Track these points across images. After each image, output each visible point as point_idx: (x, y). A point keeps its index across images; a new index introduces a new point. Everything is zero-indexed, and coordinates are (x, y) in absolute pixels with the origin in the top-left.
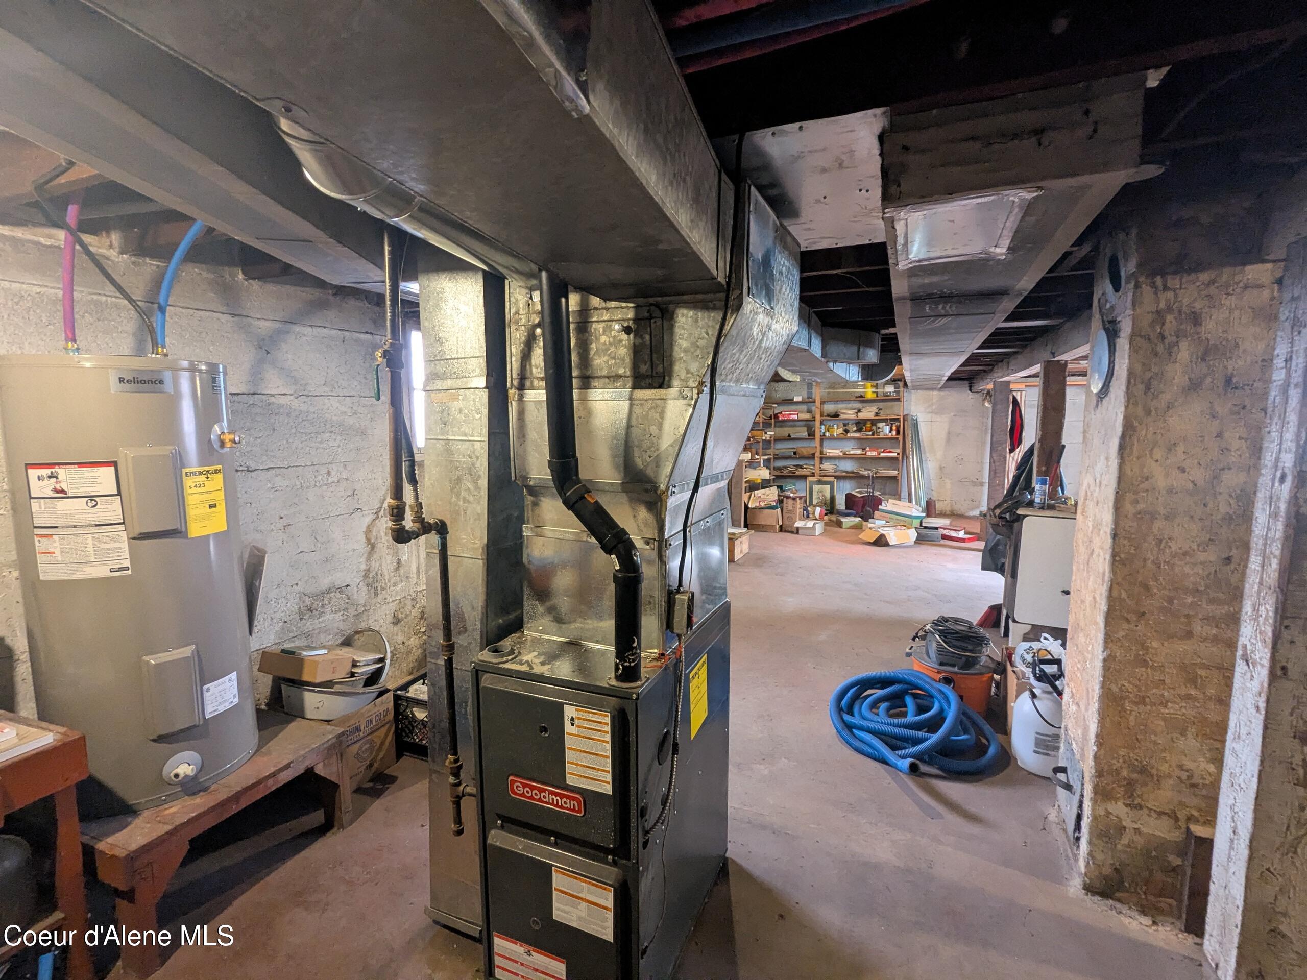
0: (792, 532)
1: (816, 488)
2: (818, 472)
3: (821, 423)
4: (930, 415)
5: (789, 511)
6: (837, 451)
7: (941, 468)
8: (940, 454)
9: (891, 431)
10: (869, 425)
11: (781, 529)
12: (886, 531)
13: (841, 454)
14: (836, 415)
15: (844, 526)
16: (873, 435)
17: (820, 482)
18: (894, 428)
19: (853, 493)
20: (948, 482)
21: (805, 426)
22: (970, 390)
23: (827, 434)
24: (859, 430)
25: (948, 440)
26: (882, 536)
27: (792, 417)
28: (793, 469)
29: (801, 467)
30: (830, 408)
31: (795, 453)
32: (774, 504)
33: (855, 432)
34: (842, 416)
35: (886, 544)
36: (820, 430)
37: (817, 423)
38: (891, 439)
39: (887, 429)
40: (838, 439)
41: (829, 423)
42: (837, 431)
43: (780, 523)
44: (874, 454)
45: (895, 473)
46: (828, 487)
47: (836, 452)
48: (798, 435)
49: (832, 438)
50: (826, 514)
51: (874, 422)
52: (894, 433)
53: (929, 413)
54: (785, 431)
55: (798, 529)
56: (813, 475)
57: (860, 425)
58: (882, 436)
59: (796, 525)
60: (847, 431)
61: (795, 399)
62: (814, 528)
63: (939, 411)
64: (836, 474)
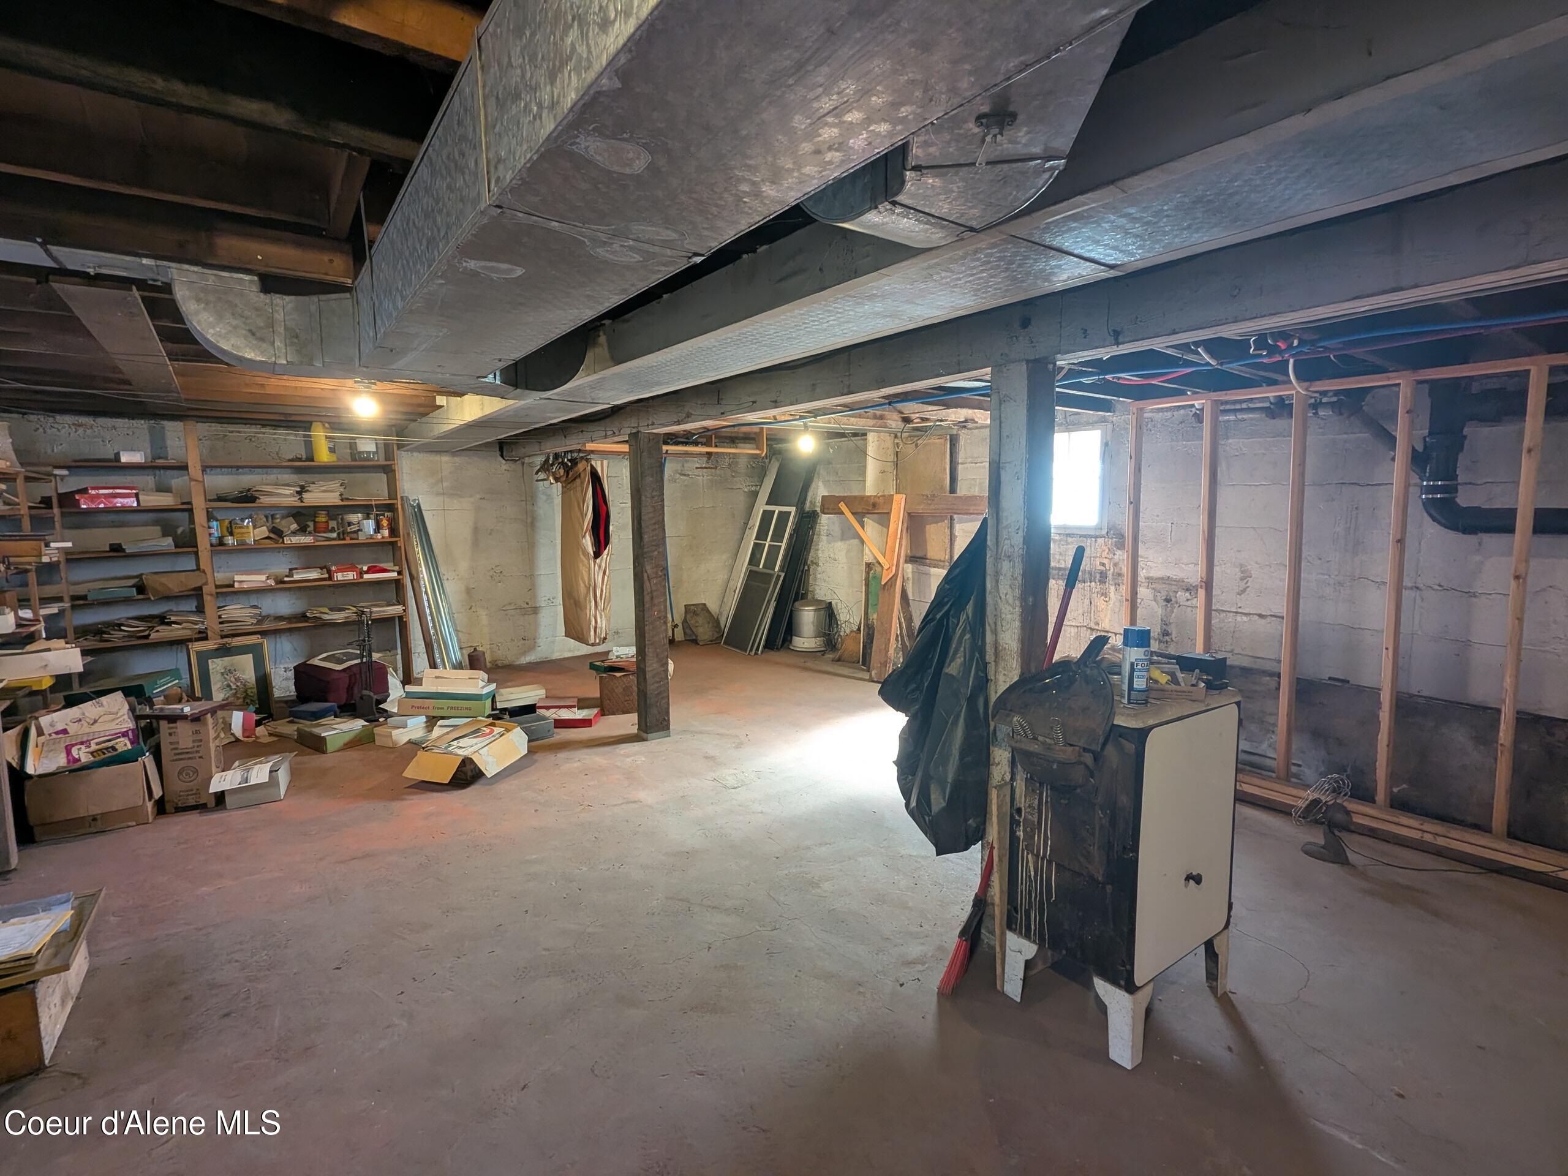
0: (202, 808)
1: (216, 665)
2: (218, 627)
3: (210, 517)
4: (441, 498)
5: (181, 754)
6: (263, 578)
7: (469, 591)
8: (464, 566)
9: (378, 528)
10: (322, 518)
11: (161, 808)
12: (468, 747)
13: (272, 582)
14: (247, 498)
15: (331, 746)
16: (339, 538)
17: (225, 651)
18: (385, 523)
19: (316, 661)
20: (483, 615)
21: (156, 523)
22: (502, 456)
23: (230, 540)
24: (303, 530)
25: (476, 543)
26: (467, 762)
27: (119, 502)
28: (141, 626)
29: (162, 620)
30: (223, 482)
31: (141, 589)
32: (124, 745)
33: (294, 533)
34: (265, 500)
35: (478, 775)
36: (207, 533)
37: (200, 517)
38: (382, 544)
39: (369, 525)
40: (257, 549)
41: (228, 516)
42: (254, 532)
43: (157, 793)
44: (350, 576)
45: (397, 609)
46: (247, 660)
47: (258, 579)
48: (145, 546)
49: (243, 549)
50: (258, 723)
51: (333, 511)
52: (386, 533)
53: (438, 494)
54: (100, 538)
55: (220, 797)
56: (203, 636)
57: (303, 516)
58: (362, 537)
59: (215, 786)
60: (277, 533)
61: (125, 458)
62: (273, 781)
63: (457, 490)
64: (265, 627)
